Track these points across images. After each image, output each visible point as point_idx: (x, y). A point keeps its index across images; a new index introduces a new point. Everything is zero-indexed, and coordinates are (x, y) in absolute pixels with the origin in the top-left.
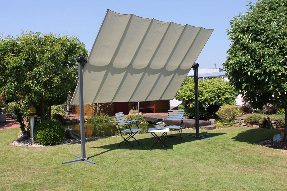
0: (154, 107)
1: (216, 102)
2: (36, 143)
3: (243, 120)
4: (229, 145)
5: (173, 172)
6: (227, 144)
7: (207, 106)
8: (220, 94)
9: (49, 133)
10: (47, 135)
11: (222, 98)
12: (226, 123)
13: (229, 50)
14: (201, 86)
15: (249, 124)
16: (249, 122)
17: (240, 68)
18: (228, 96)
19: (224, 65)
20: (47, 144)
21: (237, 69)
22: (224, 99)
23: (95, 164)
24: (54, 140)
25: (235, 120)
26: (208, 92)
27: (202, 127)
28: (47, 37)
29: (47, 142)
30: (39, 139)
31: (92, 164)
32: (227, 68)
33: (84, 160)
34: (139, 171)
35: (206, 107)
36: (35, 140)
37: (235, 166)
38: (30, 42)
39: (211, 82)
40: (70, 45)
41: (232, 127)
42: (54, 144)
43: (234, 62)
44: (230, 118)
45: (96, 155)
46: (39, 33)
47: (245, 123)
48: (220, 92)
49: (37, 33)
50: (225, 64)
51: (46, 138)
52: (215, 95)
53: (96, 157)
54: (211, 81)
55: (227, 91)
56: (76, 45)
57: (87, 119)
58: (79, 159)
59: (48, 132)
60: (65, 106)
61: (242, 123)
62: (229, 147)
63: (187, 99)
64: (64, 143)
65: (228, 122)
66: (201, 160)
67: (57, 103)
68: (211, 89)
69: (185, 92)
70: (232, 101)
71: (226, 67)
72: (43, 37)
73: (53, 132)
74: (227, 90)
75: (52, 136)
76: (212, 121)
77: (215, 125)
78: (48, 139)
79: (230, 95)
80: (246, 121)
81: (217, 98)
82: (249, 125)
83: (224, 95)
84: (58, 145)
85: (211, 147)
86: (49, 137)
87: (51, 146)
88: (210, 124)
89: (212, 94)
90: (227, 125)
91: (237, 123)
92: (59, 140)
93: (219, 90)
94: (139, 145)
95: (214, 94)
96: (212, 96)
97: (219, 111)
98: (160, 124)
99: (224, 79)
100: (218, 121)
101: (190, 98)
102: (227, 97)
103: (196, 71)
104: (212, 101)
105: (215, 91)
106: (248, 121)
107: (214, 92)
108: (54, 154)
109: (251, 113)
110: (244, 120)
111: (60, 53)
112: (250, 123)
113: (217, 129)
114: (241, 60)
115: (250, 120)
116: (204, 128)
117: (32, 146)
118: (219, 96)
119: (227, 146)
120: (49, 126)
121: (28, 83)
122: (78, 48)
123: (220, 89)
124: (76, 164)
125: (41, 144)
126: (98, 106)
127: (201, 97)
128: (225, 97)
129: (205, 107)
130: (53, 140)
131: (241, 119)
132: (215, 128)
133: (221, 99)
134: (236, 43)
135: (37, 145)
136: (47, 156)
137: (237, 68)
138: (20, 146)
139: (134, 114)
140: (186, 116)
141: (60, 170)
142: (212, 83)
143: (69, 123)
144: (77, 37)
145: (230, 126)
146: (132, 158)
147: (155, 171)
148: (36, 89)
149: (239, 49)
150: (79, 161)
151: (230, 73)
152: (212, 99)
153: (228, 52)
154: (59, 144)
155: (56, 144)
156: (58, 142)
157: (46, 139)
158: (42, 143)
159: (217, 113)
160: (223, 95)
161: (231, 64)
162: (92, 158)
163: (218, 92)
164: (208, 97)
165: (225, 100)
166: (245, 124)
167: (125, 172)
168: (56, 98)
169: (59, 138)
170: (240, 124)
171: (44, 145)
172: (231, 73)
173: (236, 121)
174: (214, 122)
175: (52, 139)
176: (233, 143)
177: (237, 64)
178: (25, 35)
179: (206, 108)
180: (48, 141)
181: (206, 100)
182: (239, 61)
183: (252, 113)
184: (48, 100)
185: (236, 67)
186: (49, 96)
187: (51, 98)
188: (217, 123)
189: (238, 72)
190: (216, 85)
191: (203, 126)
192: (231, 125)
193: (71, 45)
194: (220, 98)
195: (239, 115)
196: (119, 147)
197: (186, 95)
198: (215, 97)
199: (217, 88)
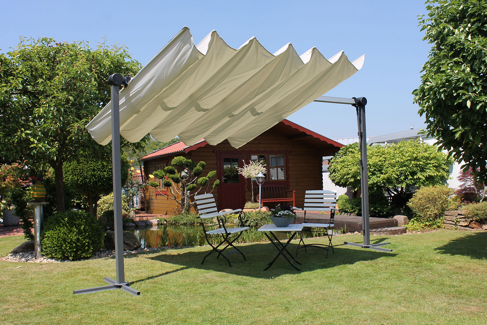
0: (293, 199)
1: (408, 185)
2: (43, 255)
3: (461, 215)
4: (431, 261)
5: (298, 313)
6: (427, 260)
7: (393, 195)
8: (415, 169)
9: (68, 235)
10: (65, 240)
12: (427, 223)
13: (427, 63)
14: (380, 154)
15: (475, 223)
16: (474, 219)
17: (449, 96)
18: (431, 172)
19: (415, 93)
20: (64, 258)
21: (444, 99)
22: (424, 178)
23: (139, 293)
24: (77, 251)
25: (446, 215)
26: (393, 166)
27: (379, 230)
28: (61, 45)
29: (63, 254)
30: (49, 247)
31: (133, 294)
32: (422, 99)
33: (120, 287)
34: (225, 310)
35: (391, 196)
36: (42, 251)
37: (441, 302)
38: (31, 56)
39: (399, 148)
40: (110, 63)
41: (440, 230)
42: (77, 258)
43: (437, 84)
44: (436, 211)
45: (148, 278)
46: (48, 40)
47: (466, 221)
48: (417, 166)
49: (45, 39)
50: (417, 91)
51: (62, 246)
52: (407, 172)
53: (148, 281)
54: (398, 146)
55: (430, 164)
56: (122, 64)
57: (165, 221)
58: (112, 285)
59: (65, 234)
60: (128, 198)
61: (461, 221)
62: (431, 265)
63: (352, 180)
64: (98, 256)
65: (431, 220)
66: (366, 289)
67: (108, 187)
68: (397, 159)
69: (349, 167)
70: (441, 182)
71: (421, 96)
72: (55, 46)
73: (75, 233)
74: (430, 160)
75: (74, 243)
76: (400, 218)
77: (406, 226)
78: (65, 249)
79: (437, 170)
80: (468, 218)
81: (411, 177)
82: (474, 225)
83: (424, 171)
84: (86, 261)
85: (393, 265)
86: (69, 243)
87: (72, 261)
88: (396, 224)
89: (401, 169)
90: (430, 226)
91: (451, 222)
92: (88, 250)
93: (414, 161)
94: (245, 260)
95: (404, 168)
96: (400, 173)
97: (412, 199)
98: (283, 214)
100: (412, 220)
101: (358, 178)
102: (430, 174)
103: (362, 113)
104: (402, 182)
105: (406, 163)
106: (472, 217)
107: (405, 166)
108: (67, 276)
109: (479, 202)
110: (463, 216)
111: (85, 75)
112: (476, 221)
113: (408, 233)
114: (450, 78)
115: (476, 215)
116: (383, 231)
117: (36, 261)
118: (413, 173)
119: (426, 262)
120: (68, 222)
121: (23, 135)
122: (127, 69)
123: (416, 159)
124: (101, 295)
125: (52, 258)
126: (186, 196)
127: (379, 175)
128: (425, 175)
129: (388, 197)
130: (75, 250)
131: (459, 214)
132: (406, 233)
133: (419, 179)
134: (438, 45)
135: (45, 261)
136: (52, 279)
137: (442, 95)
138: (14, 261)
139: (251, 210)
140: (351, 212)
141: (62, 305)
142: (401, 149)
143: (131, 227)
144: (126, 50)
145: (435, 229)
146: (220, 284)
147: (259, 309)
148: (40, 147)
149: (445, 56)
150: (111, 289)
151: (429, 107)
153: (424, 68)
154: (88, 258)
155: (83, 258)
156: (87, 254)
157: (61, 248)
158: (55, 255)
159: (410, 204)
160: (422, 170)
161: (431, 89)
162: (138, 283)
163: (411, 165)
164: (392, 175)
165: (427, 181)
166: (466, 224)
167: (194, 312)
168: (105, 178)
169: (88, 246)
170: (456, 224)
171: (59, 259)
172: (431, 109)
173: (448, 218)
174: (403, 222)
175: (73, 248)
176: (439, 257)
177: (442, 88)
178: (26, 47)
179: (390, 200)
180: (67, 251)
181: (389, 181)
182: (447, 81)
183: (481, 201)
184: (90, 182)
185: (439, 92)
186: (91, 174)
187: (96, 178)
188: (411, 224)
189: (445, 104)
190: (407, 152)
191: (380, 228)
192: (439, 227)
193: (112, 63)
194: (415, 177)
195: (453, 207)
196: (202, 263)
198: (406, 176)
199: (409, 158)
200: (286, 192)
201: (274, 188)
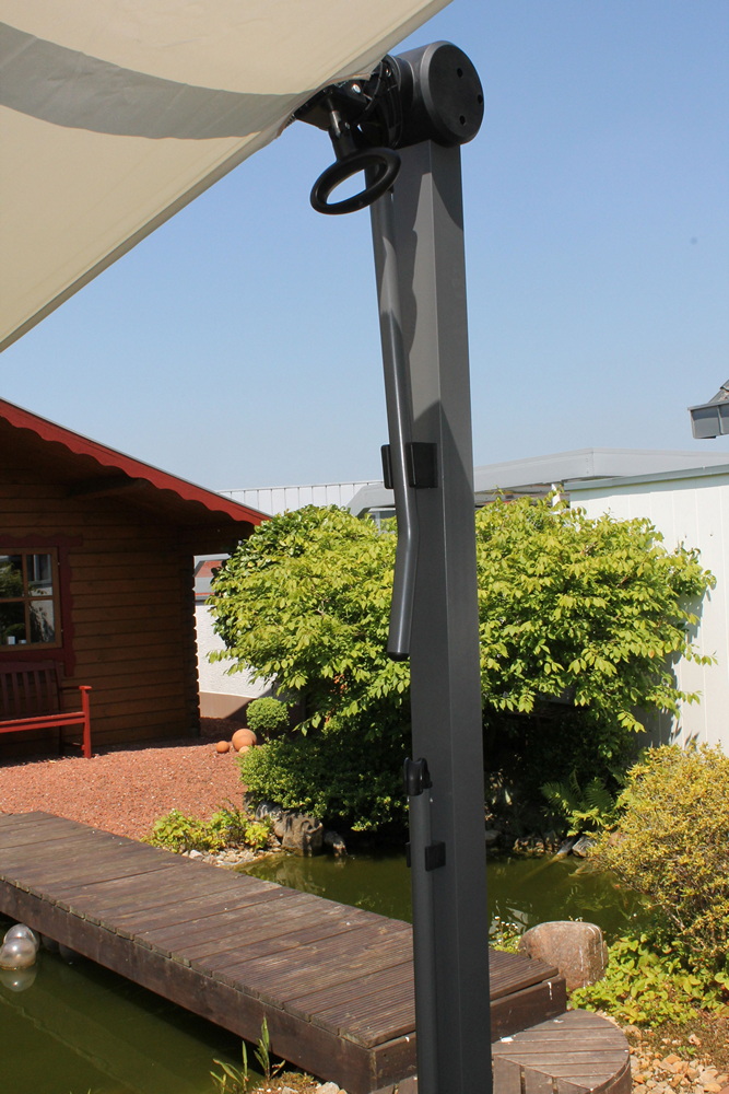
0: (84, 717)
1: (541, 700)
8: (573, 630)
11: (598, 660)
18: (635, 641)
22: (609, 669)
48: (578, 615)
52: (536, 641)
55: (629, 602)
63: (300, 680)
69: (286, 617)
79: (655, 632)
81: (556, 666)
83: (609, 637)
89: (511, 630)
93: (565, 592)
95: (527, 626)
96: (509, 645)
99: (574, 505)
100: (624, 942)
101: (326, 671)
102: (636, 649)
104: (512, 685)
105: (534, 603)
107: (526, 614)
118: (564, 649)
123: (573, 585)
128: (620, 652)
152: (512, 677)
160: (600, 631)
163: (557, 613)
165: (618, 676)
194: (576, 666)
197: (288, 641)
198: (535, 659)
199: (547, 581)
200: (60, 690)
201: (25, 676)
